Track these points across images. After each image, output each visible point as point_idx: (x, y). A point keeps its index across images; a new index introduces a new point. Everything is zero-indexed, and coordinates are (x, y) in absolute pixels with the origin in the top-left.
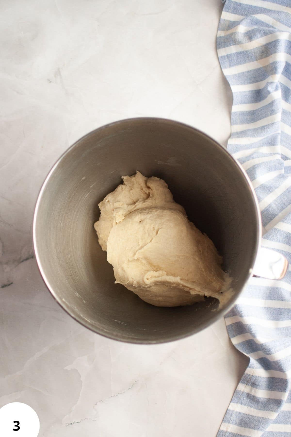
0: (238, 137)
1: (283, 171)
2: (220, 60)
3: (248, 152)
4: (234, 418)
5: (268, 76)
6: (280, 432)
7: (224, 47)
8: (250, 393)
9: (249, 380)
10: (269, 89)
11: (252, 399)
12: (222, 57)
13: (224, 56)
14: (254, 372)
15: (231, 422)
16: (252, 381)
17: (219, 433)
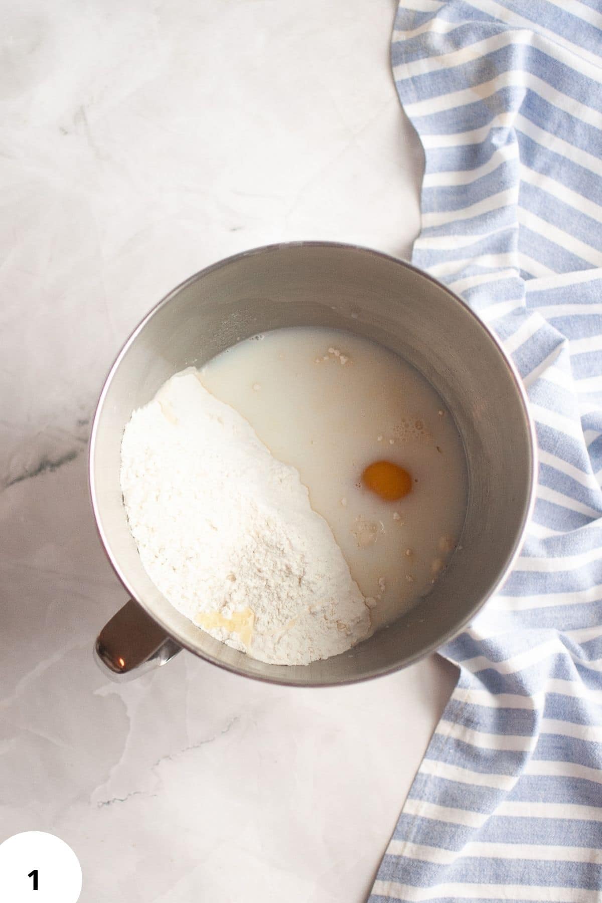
0: (434, 236)
1: (523, 302)
2: (398, 88)
3: (454, 265)
4: (430, 788)
5: (492, 117)
6: (522, 818)
7: (407, 62)
8: (462, 739)
9: (460, 713)
10: (495, 140)
11: (467, 752)
12: (402, 82)
13: (407, 80)
14: (469, 696)
15: (425, 798)
16: (466, 715)
17: (400, 820)
